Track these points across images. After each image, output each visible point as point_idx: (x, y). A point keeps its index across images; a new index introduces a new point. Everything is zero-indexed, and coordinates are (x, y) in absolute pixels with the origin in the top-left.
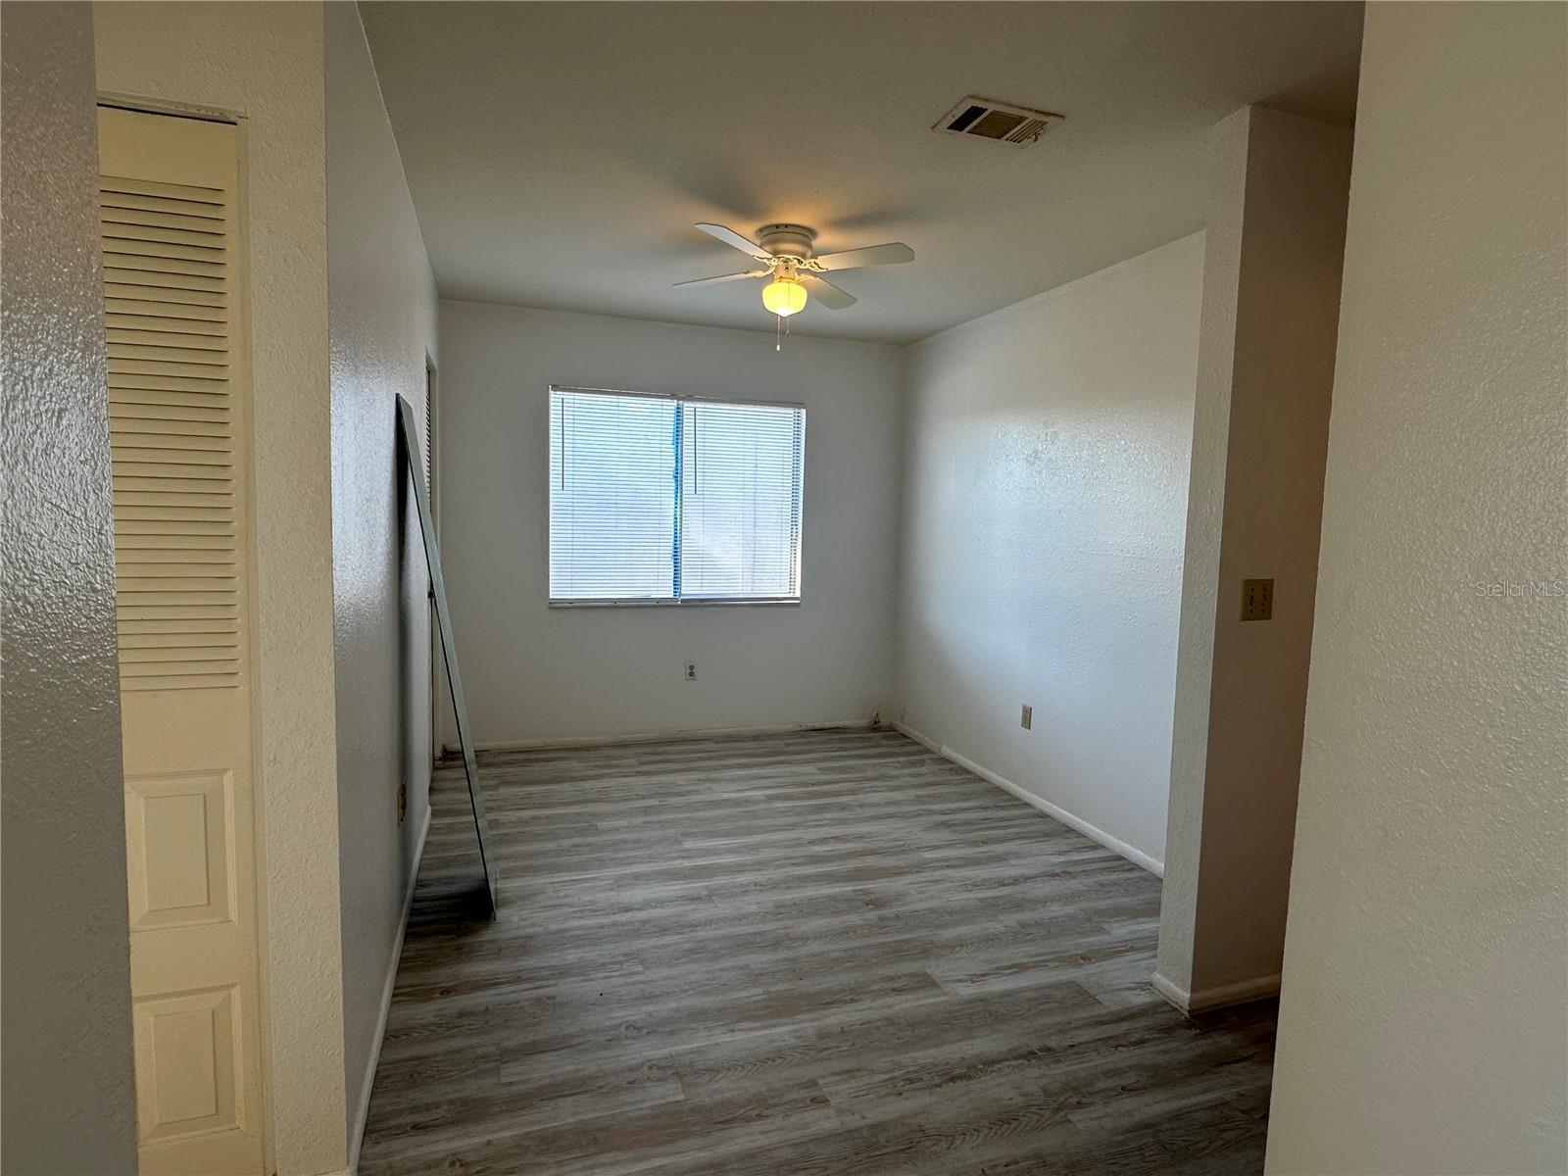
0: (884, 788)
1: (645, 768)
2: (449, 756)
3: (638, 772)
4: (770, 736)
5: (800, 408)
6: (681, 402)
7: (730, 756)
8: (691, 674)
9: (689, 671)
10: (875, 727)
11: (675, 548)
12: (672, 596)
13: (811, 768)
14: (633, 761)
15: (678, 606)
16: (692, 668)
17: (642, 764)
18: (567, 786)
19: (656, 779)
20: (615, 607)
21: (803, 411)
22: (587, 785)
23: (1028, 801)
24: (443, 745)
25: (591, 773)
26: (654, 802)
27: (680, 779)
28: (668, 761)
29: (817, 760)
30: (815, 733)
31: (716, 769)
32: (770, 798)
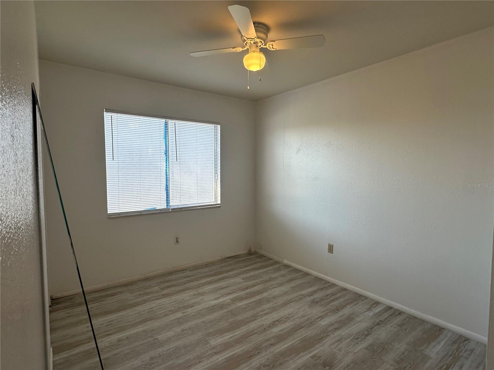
0: (276, 285)
1: (165, 292)
2: (55, 302)
3: (163, 295)
4: (212, 264)
5: (217, 124)
6: (167, 120)
7: (201, 278)
8: (177, 242)
9: (176, 240)
10: (250, 253)
11: (166, 186)
12: (166, 208)
13: (238, 280)
14: (157, 288)
15: (170, 212)
16: (177, 239)
17: (162, 289)
18: (129, 312)
19: (174, 298)
20: (141, 215)
21: (219, 127)
22: (140, 308)
23: (333, 283)
24: (50, 296)
25: (139, 300)
26: (179, 315)
27: (185, 296)
28: (174, 286)
29: (239, 274)
30: (229, 259)
31: (199, 287)
32: (234, 300)
